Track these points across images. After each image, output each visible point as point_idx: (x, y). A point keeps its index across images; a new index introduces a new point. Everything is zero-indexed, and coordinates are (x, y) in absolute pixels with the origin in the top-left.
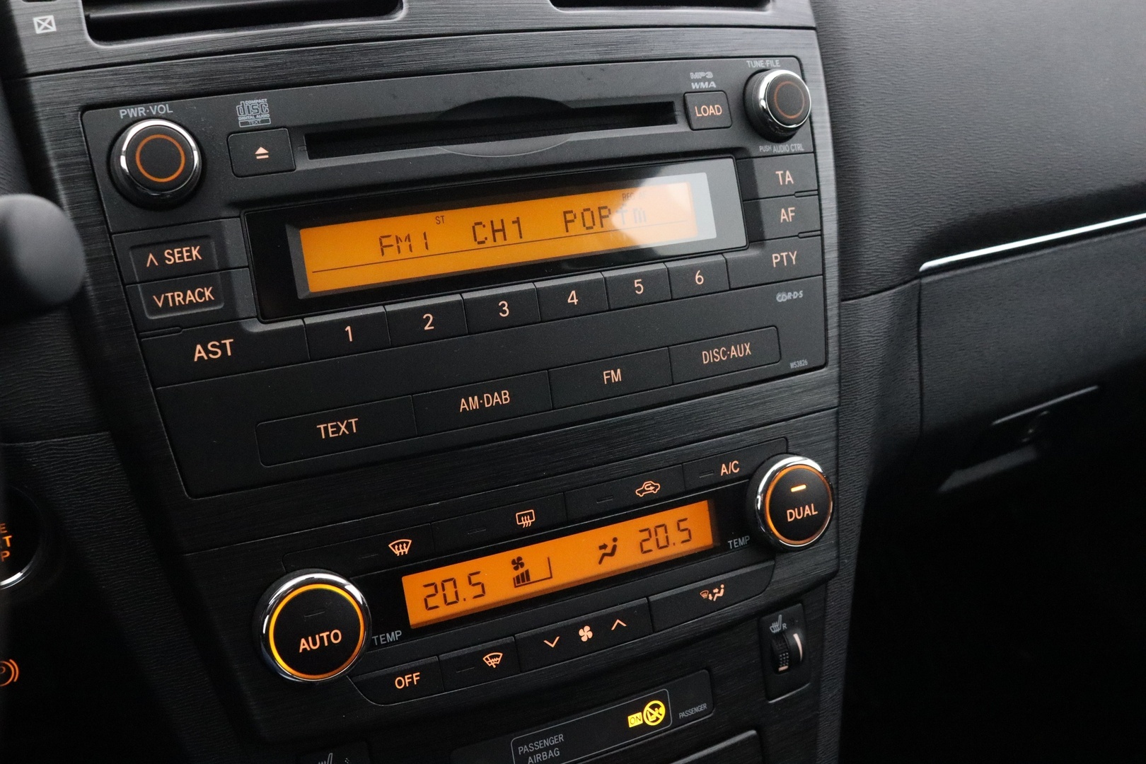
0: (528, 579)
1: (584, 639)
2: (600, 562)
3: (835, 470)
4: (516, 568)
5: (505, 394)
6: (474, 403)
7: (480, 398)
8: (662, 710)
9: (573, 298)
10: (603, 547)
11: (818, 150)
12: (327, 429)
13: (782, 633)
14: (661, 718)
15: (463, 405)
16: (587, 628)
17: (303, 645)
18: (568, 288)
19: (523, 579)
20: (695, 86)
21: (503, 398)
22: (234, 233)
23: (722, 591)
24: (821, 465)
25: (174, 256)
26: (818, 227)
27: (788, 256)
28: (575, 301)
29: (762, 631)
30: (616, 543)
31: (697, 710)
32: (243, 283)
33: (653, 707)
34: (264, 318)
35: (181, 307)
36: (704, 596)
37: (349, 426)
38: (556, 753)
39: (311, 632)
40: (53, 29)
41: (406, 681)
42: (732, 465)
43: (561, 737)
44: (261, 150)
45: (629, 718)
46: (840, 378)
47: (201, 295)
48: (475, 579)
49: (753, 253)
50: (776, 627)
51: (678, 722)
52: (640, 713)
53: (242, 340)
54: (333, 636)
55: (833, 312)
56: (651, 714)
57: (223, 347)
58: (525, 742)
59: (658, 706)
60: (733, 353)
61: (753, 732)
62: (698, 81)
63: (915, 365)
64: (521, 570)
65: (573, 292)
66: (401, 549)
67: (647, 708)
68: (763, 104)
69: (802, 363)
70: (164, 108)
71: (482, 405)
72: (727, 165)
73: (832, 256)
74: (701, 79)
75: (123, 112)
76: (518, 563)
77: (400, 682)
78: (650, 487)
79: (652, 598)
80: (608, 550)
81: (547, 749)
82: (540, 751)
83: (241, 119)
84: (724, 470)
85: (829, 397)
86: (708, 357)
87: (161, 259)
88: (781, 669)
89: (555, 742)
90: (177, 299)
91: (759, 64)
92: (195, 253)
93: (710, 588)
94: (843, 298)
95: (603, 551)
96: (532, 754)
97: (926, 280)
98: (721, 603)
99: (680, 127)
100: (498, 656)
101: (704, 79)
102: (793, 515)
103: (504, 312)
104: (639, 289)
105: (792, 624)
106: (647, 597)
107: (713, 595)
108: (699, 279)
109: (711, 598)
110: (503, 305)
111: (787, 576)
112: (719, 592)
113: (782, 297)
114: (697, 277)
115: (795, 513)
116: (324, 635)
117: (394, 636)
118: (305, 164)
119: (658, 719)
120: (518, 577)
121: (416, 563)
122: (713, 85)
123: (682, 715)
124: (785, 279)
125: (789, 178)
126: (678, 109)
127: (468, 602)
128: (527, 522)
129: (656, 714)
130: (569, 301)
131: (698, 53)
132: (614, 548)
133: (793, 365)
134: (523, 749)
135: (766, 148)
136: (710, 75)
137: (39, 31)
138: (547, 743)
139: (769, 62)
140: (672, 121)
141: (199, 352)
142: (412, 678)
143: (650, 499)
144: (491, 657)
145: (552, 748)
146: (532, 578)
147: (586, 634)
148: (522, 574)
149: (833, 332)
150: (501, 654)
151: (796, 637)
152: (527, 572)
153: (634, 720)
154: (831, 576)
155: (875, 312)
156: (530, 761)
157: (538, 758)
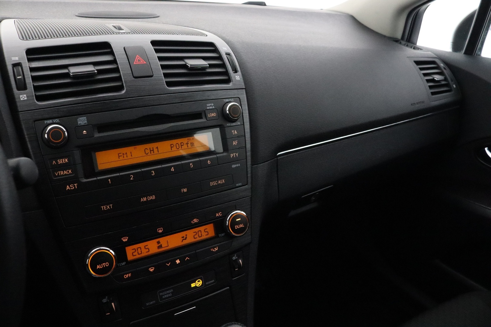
0: (162, 247)
1: (177, 263)
2: (182, 242)
3: (250, 214)
4: (158, 244)
5: (154, 196)
6: (145, 199)
7: (147, 198)
8: (201, 282)
9: (173, 169)
10: (183, 237)
11: (245, 124)
12: (104, 208)
13: (236, 259)
14: (201, 284)
15: (142, 200)
16: (178, 260)
17: (98, 267)
18: (171, 167)
19: (160, 247)
20: (208, 108)
21: (153, 197)
22: (77, 155)
23: (217, 249)
25: (60, 161)
26: (244, 146)
27: (235, 155)
28: (173, 170)
29: (230, 259)
30: (187, 236)
31: (211, 282)
32: (80, 168)
33: (198, 281)
34: (86, 177)
35: (63, 175)
36: (212, 250)
37: (110, 207)
38: (171, 294)
39: (100, 263)
40: (26, 99)
41: (127, 276)
42: (219, 214)
43: (172, 290)
44: (85, 132)
45: (192, 284)
46: (251, 188)
47: (68, 172)
48: (146, 247)
49: (225, 154)
50: (234, 258)
51: (206, 285)
52: (195, 283)
53: (80, 184)
54: (106, 264)
55: (249, 170)
56: (198, 283)
57: (74, 186)
58: (161, 292)
59: (200, 281)
60: (219, 182)
61: (228, 288)
62: (209, 106)
63: (276, 182)
64: (159, 244)
65: (173, 168)
66: (125, 240)
67: (197, 282)
68: (228, 112)
69: (240, 184)
70: (57, 120)
71: (147, 200)
72: (218, 130)
73: (249, 154)
74: (210, 106)
75: (46, 122)
76: (158, 242)
77: (125, 276)
78: (195, 221)
79: (197, 251)
80: (184, 238)
81: (168, 294)
82: (166, 294)
83: (79, 123)
84: (217, 215)
85: (249, 194)
86: (212, 184)
87: (57, 162)
88: (236, 270)
89: (170, 292)
90: (61, 173)
91: (227, 100)
92: (66, 160)
93: (214, 248)
94: (252, 164)
95: (183, 238)
96: (164, 295)
97: (279, 158)
98: (216, 252)
99: (203, 120)
100: (153, 268)
101: (211, 106)
102: (237, 227)
103: (153, 174)
104: (192, 166)
105: (239, 257)
106: (195, 251)
107: (215, 250)
108: (209, 162)
109: (214, 251)
110: (153, 172)
111: (236, 244)
112: (216, 249)
113: (234, 166)
114: (208, 162)
115: (237, 226)
116: (104, 264)
117: (124, 264)
118: (97, 135)
119: (200, 285)
120: (159, 246)
121: (129, 243)
122: (213, 107)
123: (207, 283)
124: (235, 160)
125: (236, 132)
126: (203, 115)
127: (145, 253)
128: (160, 231)
129: (199, 283)
130: (171, 170)
131: (209, 98)
132: (186, 237)
133: (237, 185)
134: (161, 294)
135: (229, 124)
136: (212, 104)
137: (22, 99)
138: (168, 292)
139: (230, 100)
140: (201, 118)
141: (68, 188)
142: (129, 275)
143: (196, 224)
144: (151, 269)
145: (169, 293)
146: (163, 246)
147: (178, 262)
148: (160, 245)
149: (249, 175)
150: (154, 268)
151: (240, 260)
152: (161, 245)
153: (193, 285)
154: (249, 244)
155: (263, 168)
156: (163, 297)
157: (165, 296)
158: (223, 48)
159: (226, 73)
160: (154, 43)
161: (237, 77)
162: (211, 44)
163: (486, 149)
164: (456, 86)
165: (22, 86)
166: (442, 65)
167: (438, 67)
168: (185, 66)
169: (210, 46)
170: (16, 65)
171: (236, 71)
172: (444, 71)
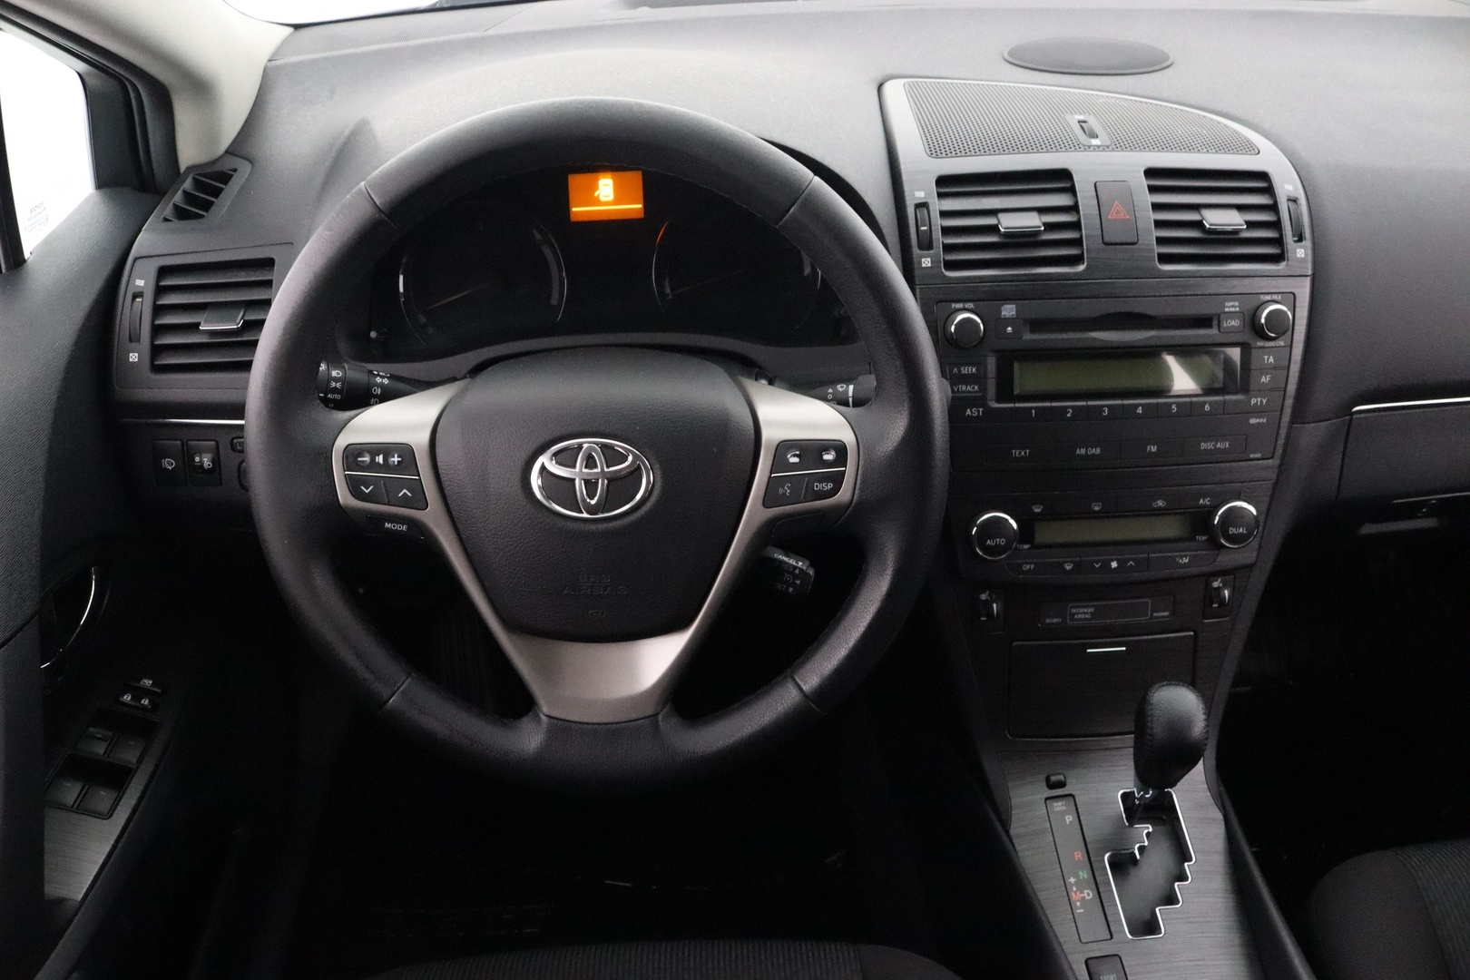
1: (1113, 567)
3: (1267, 512)
5: (1098, 449)
6: (1083, 451)
7: (1087, 450)
9: (1140, 410)
11: (1294, 345)
12: (1016, 453)
13: (1219, 587)
15: (1078, 452)
16: (1115, 562)
17: (989, 542)
18: (1138, 405)
20: (1227, 310)
21: (1098, 451)
22: (991, 362)
24: (1257, 511)
25: (965, 370)
26: (1283, 386)
27: (1261, 401)
28: (1141, 412)
29: (1208, 584)
31: (1163, 614)
32: (991, 386)
34: (998, 401)
35: (964, 392)
36: (1177, 560)
37: (1025, 453)
38: (1088, 616)
39: (992, 538)
40: (929, 265)
41: (1028, 567)
42: (1206, 500)
43: (1093, 610)
44: (1009, 329)
46: (1280, 466)
47: (973, 388)
49: (1241, 397)
50: (1216, 584)
51: (1152, 617)
53: (988, 410)
54: (1002, 541)
55: (1283, 431)
57: (979, 412)
58: (1074, 607)
60: (1219, 445)
61: (1192, 633)
62: (1229, 307)
63: (1339, 462)
65: (1140, 407)
66: (1037, 510)
68: (1263, 321)
69: (1258, 455)
70: (970, 305)
71: (1086, 453)
72: (1237, 351)
73: (1289, 402)
74: (1231, 306)
75: (953, 305)
76: (1087, 527)
77: (1025, 567)
78: (1160, 503)
79: (1151, 555)
81: (1085, 613)
82: (1082, 613)
83: (1003, 313)
84: (1201, 501)
85: (1273, 475)
86: (1204, 446)
87: (959, 371)
88: (1214, 606)
89: (1089, 611)
90: (963, 388)
91: (1268, 298)
92: (974, 370)
93: (1182, 557)
94: (1292, 422)
96: (1077, 614)
97: (1355, 417)
98: (1185, 565)
99: (1214, 331)
100: (1071, 566)
101: (1233, 306)
102: (1232, 531)
103: (1106, 412)
104: (1174, 410)
105: (1225, 585)
106: (1148, 554)
107: (1183, 561)
108: (1207, 408)
109: (1181, 562)
110: (1106, 409)
111: (1224, 560)
112: (1186, 560)
113: (1253, 421)
114: (1206, 406)
115: (1234, 530)
116: (998, 540)
117: (1026, 546)
118: (1028, 336)
121: (1043, 517)
122: (1238, 309)
123: (1155, 614)
124: (1257, 411)
125: (1271, 360)
126: (1215, 323)
128: (1097, 508)
130: (1138, 411)
131: (1232, 291)
133: (1252, 456)
134: (1074, 611)
135: (1260, 344)
136: (1237, 304)
137: (923, 265)
138: (1086, 610)
139: (1275, 297)
140: (1210, 326)
141: (968, 412)
142: (1031, 566)
143: (1160, 509)
144: (1068, 565)
145: (1088, 613)
147: (1114, 564)
149: (1281, 442)
150: (1073, 565)
151: (1226, 592)
154: (1250, 567)
155: (1313, 434)
156: (1076, 616)
157: (1080, 616)
158: (1287, 184)
159: (1279, 242)
160: (1151, 173)
161: (1301, 252)
162: (1263, 176)
165: (927, 244)
168: (1198, 225)
169: (1260, 181)
170: (922, 206)
171: (1300, 238)
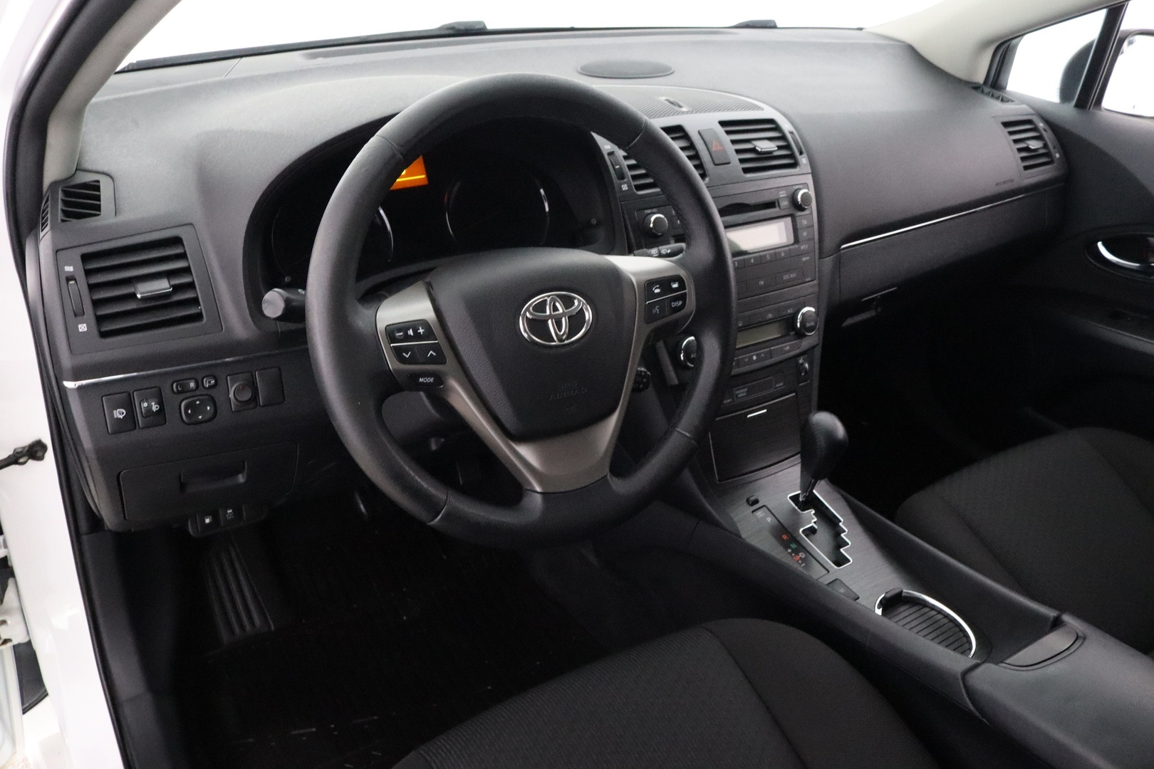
3: (819, 311)
9: (752, 261)
11: (813, 213)
13: (803, 363)
16: (755, 356)
18: (751, 258)
20: (780, 196)
24: (815, 310)
26: (813, 237)
27: (806, 247)
29: (797, 362)
31: (781, 385)
38: (745, 394)
40: (627, 189)
42: (792, 309)
43: (746, 389)
44: (678, 221)
46: (819, 284)
49: (796, 246)
50: (802, 361)
51: (776, 388)
55: (817, 264)
58: (737, 390)
60: (791, 276)
61: (794, 394)
62: (781, 194)
63: (838, 281)
68: (799, 200)
69: (809, 279)
70: (657, 210)
72: (789, 220)
73: (817, 246)
74: (783, 194)
75: (650, 212)
79: (772, 348)
81: (743, 393)
82: (741, 393)
84: (789, 311)
85: (816, 289)
86: (785, 277)
88: (802, 375)
89: (745, 391)
91: (797, 187)
93: (784, 347)
94: (820, 259)
97: (843, 251)
98: (788, 351)
99: (777, 209)
102: (806, 325)
104: (769, 258)
105: (806, 360)
106: (769, 349)
109: (785, 350)
110: (737, 263)
111: (806, 344)
112: (788, 348)
113: (804, 259)
114: (782, 254)
115: (809, 324)
122: (785, 195)
123: (777, 386)
124: (805, 254)
125: (805, 222)
126: (777, 204)
128: (740, 325)
131: (780, 185)
133: (807, 280)
134: (737, 392)
135: (800, 213)
136: (784, 192)
137: (624, 189)
138: (743, 391)
139: (801, 186)
140: (775, 207)
143: (770, 320)
147: (755, 358)
149: (817, 269)
151: (806, 365)
154: (815, 346)
155: (828, 261)
156: (738, 396)
157: (740, 395)
158: (786, 126)
159: (792, 156)
160: (723, 124)
161: (803, 160)
162: (771, 121)
163: (1100, 244)
164: (1060, 155)
165: (621, 176)
166: (1041, 125)
167: (1035, 129)
168: (754, 150)
169: (771, 124)
170: (611, 154)
171: (801, 153)
172: (1044, 133)
